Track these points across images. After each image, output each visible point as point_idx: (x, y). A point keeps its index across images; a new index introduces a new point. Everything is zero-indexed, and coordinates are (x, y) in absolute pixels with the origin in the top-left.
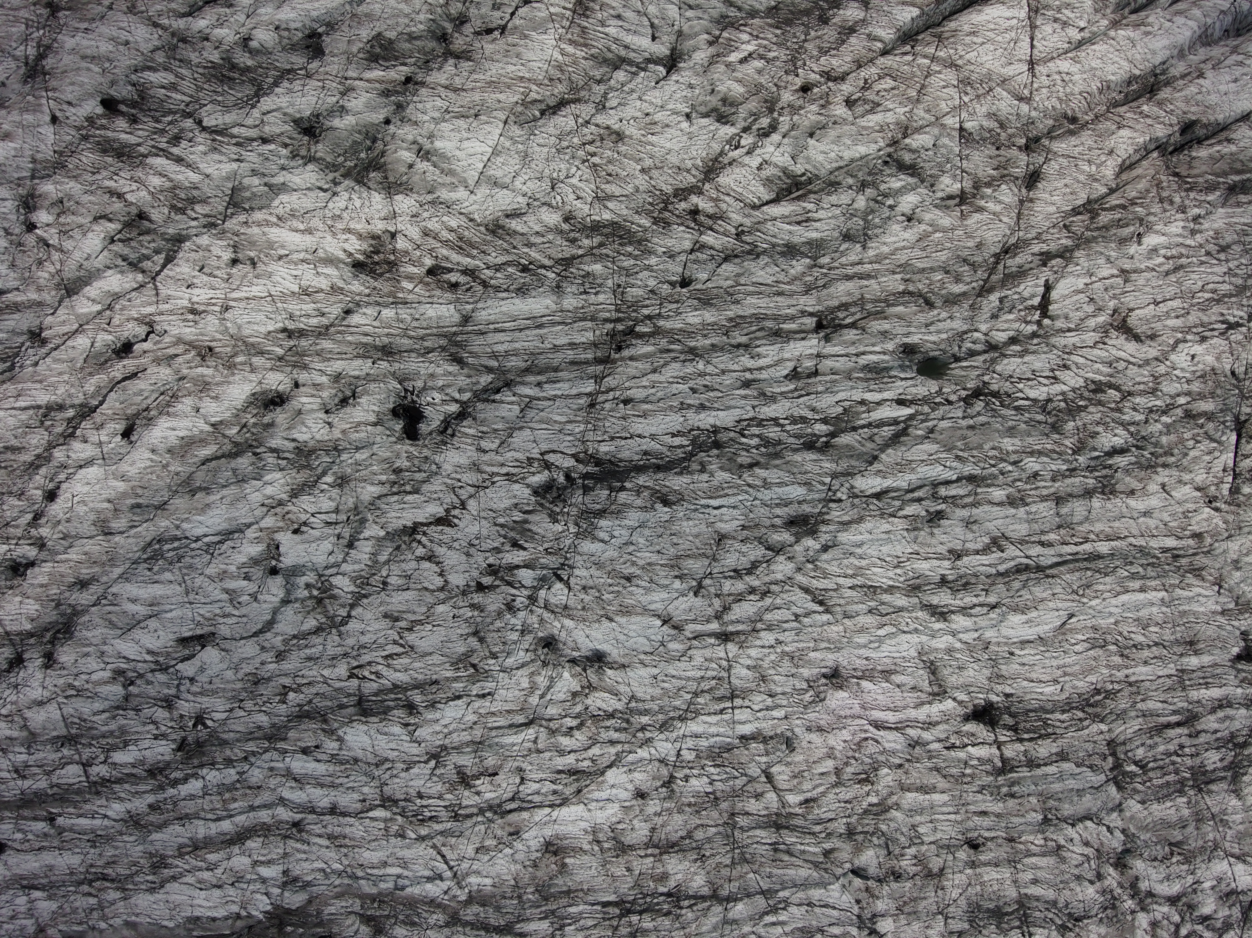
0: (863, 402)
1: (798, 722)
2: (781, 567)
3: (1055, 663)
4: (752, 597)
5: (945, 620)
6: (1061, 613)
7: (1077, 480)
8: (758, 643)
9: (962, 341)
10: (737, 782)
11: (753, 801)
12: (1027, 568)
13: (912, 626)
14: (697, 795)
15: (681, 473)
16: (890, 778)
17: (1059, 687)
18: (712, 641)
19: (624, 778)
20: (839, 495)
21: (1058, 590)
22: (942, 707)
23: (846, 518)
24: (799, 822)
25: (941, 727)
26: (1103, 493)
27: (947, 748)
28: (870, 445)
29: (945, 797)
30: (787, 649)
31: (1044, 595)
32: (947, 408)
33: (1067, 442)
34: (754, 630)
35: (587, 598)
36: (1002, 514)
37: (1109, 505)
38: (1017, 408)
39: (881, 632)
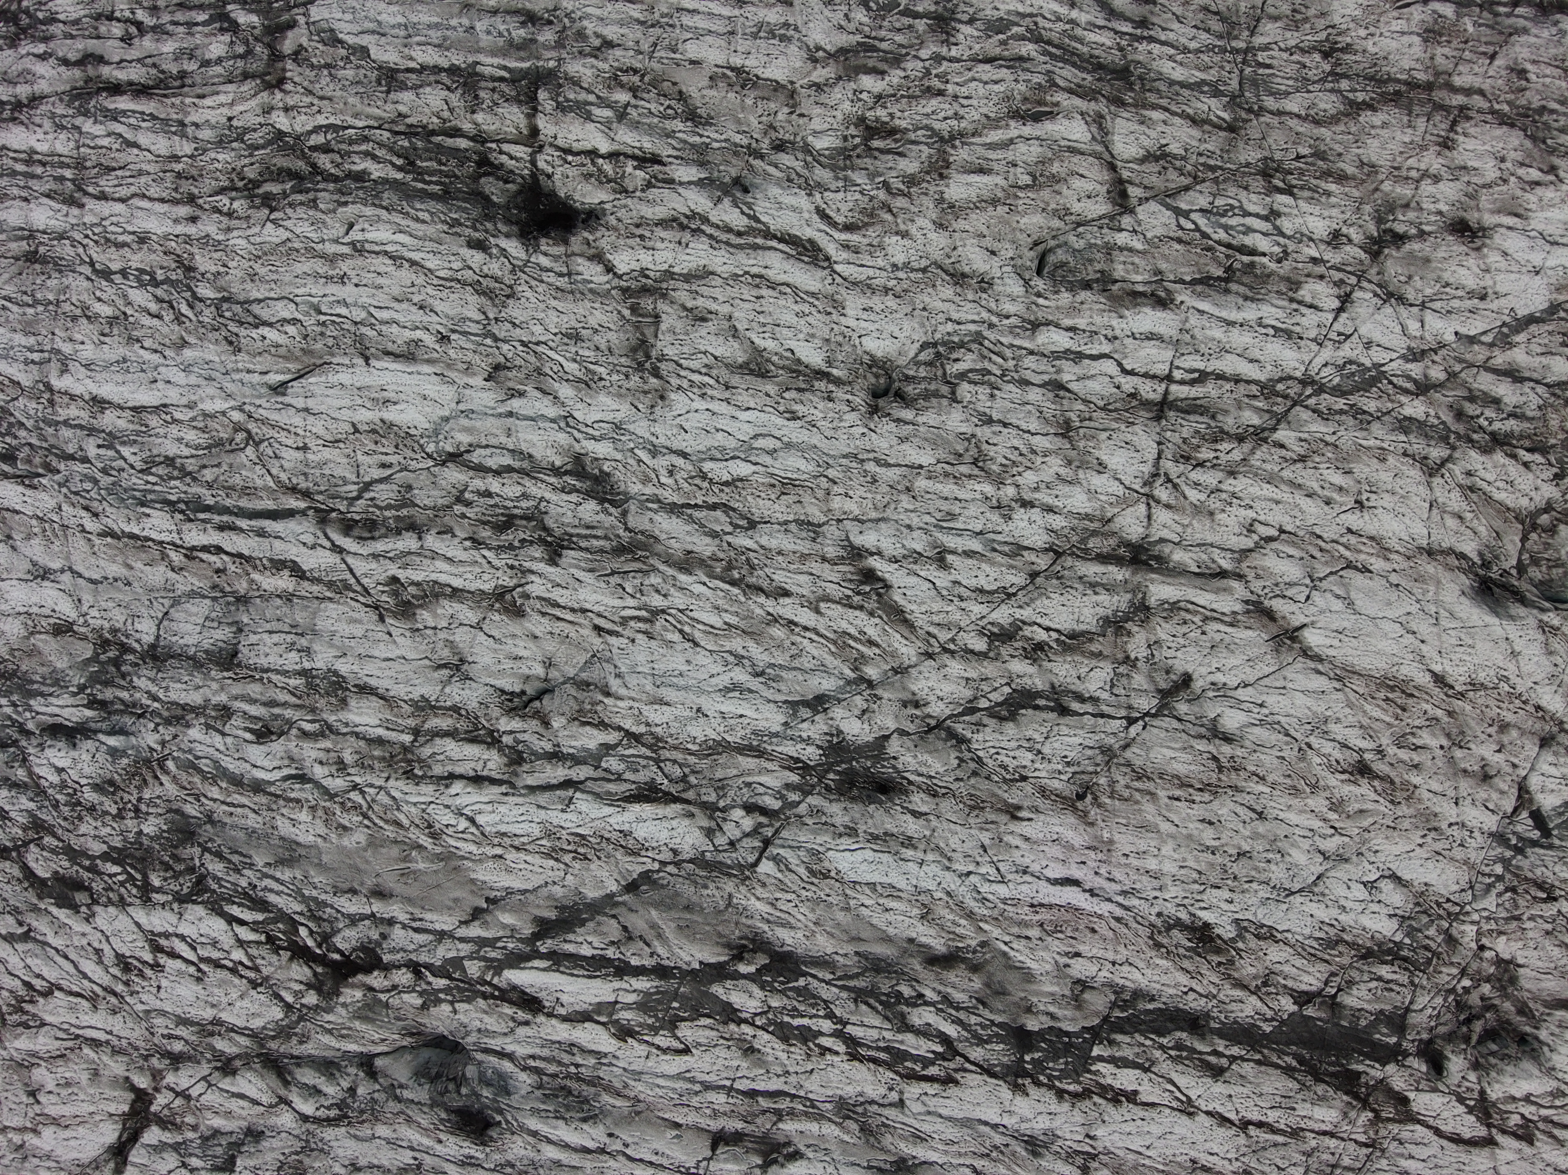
0: (624, 1033)
1: (1009, 307)
2: (947, 689)
3: (347, 292)
4: (1041, 635)
5: (578, 458)
6: (300, 403)
7: (173, 696)
8: (1058, 522)
9: (341, 1105)
10: (1203, 202)
11: (1175, 148)
12: (348, 527)
13: (662, 463)
14: (1318, 195)
15: (1138, 994)
16: (817, 124)
17: (355, 235)
18: (1178, 556)
19: (1504, 283)
20: (748, 823)
21: (291, 457)
22: (646, 259)
23: (748, 762)
24: (1067, 74)
25: (660, 212)
26: (125, 649)
27: (655, 160)
28: (638, 923)
29: (692, 50)
30: (988, 489)
31: (327, 453)
32: (423, 958)
33: (171, 789)
34: (1058, 555)
35: (1487, 751)
36: (370, 668)
37: (118, 617)
38: (261, 905)
39: (742, 469)
